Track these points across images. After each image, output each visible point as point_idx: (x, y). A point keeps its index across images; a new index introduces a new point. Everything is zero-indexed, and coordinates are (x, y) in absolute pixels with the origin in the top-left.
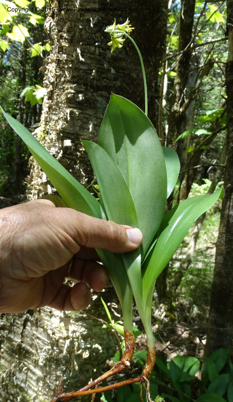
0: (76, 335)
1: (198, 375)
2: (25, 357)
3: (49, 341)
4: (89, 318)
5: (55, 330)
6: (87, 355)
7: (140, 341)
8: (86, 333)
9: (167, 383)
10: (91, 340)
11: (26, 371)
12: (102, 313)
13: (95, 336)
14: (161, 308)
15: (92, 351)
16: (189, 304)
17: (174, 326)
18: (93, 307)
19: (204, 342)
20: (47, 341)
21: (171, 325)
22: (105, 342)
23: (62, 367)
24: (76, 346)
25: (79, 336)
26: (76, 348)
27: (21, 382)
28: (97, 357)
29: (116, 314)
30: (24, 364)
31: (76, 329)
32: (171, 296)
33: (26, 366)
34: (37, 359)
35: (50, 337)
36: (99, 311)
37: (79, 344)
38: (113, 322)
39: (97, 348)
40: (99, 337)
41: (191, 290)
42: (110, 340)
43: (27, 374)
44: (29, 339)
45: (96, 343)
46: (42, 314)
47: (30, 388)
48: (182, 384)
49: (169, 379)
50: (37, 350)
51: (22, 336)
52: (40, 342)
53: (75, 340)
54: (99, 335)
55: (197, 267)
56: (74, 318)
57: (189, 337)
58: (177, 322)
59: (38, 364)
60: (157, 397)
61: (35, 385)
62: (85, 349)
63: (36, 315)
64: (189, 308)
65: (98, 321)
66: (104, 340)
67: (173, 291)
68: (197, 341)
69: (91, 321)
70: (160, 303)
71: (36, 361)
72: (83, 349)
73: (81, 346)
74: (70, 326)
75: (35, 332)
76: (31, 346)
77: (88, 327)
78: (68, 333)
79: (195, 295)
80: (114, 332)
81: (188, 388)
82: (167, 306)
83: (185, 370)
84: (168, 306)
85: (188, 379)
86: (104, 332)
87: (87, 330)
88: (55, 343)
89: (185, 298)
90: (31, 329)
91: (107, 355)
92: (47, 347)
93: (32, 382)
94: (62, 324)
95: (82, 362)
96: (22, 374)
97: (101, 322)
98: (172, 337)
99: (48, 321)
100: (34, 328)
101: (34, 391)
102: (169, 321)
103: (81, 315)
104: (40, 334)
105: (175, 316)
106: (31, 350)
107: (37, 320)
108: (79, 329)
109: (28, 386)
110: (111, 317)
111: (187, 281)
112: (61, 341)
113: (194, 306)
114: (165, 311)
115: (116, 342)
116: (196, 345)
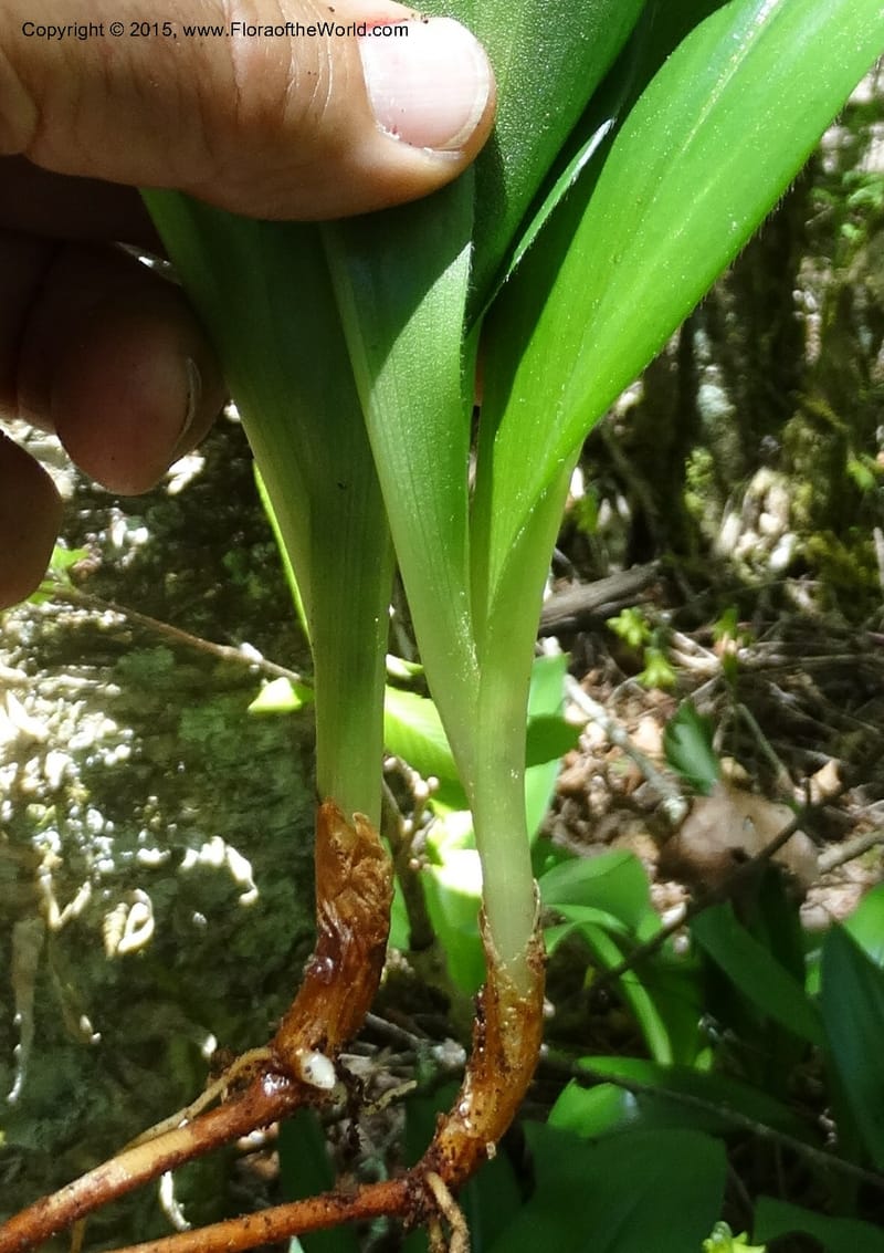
0: (42, 777)
4: (139, 637)
6: (139, 926)
8: (123, 752)
10: (170, 808)
13: (200, 777)
15: (182, 894)
18: (172, 546)
24: (51, 859)
25: (66, 781)
26: (46, 880)
28: (226, 943)
31: (39, 729)
36: (224, 574)
37: (69, 849)
39: (223, 873)
40: (232, 786)
45: (208, 833)
53: (40, 811)
54: (233, 766)
56: (25, 637)
60: (717, 1235)
62: (125, 882)
66: (276, 802)
69: (163, 659)
72: (107, 880)
73: (90, 859)
77: (145, 712)
86: (268, 738)
87: (128, 733)
95: (104, 987)
97: (240, 663)
103: (81, 616)
108: (69, 723)
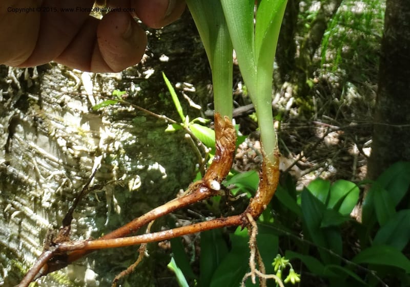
0: (114, 147)
1: (356, 213)
2: (15, 192)
3: (61, 161)
4: (138, 113)
5: (73, 139)
6: (137, 184)
7: (244, 154)
8: (134, 141)
9: (297, 231)
10: (145, 155)
11: (19, 219)
12: (164, 102)
13: (152, 148)
14: (285, 90)
15: (148, 176)
16: (339, 81)
17: (309, 123)
18: (146, 92)
19: (367, 151)
20: (57, 159)
21: (304, 122)
22: (172, 159)
23: (89, 209)
24: (116, 167)
25: (120, 148)
26: (114, 173)
27: (10, 241)
28: (158, 188)
29: (192, 104)
30: (13, 206)
31: (113, 136)
32: (305, 67)
33: (18, 209)
34: (38, 195)
35: (62, 152)
36: (159, 99)
37: (120, 165)
38: (186, 119)
39: (158, 171)
40: (160, 150)
41: (342, 54)
42: (183, 155)
43: (20, 223)
44: (21, 158)
45: (154, 161)
46: (45, 108)
47: (28, 250)
48: (325, 233)
49: (301, 224)
50: (38, 179)
51: (8, 152)
52: (43, 162)
53: (113, 156)
54: (161, 145)
55: (353, 10)
56: (110, 114)
57: (340, 142)
58: (315, 116)
59: (40, 204)
60: (277, 257)
61: (37, 245)
62: (134, 173)
63: (34, 111)
64: (339, 89)
65: (157, 118)
66: (171, 154)
67: (308, 57)
68: (355, 150)
69: (144, 119)
70: (283, 82)
71: (36, 198)
72: (129, 173)
73: (125, 167)
74: (101, 130)
75: (32, 144)
76: (26, 170)
77: (139, 132)
78: (98, 144)
79: (351, 64)
80: (188, 139)
81: (337, 240)
82: (296, 87)
83: (331, 206)
84: (299, 87)
85: (337, 223)
86: (169, 139)
87: (135, 137)
88: (72, 165)
89: (331, 69)
90: (25, 139)
91: (177, 184)
92: (57, 172)
93: (30, 239)
94: (86, 127)
95: (128, 198)
96: (11, 225)
97: (162, 119)
98: (306, 144)
99: (57, 121)
100: (30, 136)
101: (35, 255)
102: (301, 115)
103: (123, 108)
104: (44, 146)
105: (312, 104)
106: (26, 178)
107: (35, 119)
108: (121, 134)
109: (24, 246)
110: (184, 111)
111: (335, 37)
112: (85, 159)
113: (349, 84)
114: (293, 95)
115: (195, 158)
116: (352, 157)
